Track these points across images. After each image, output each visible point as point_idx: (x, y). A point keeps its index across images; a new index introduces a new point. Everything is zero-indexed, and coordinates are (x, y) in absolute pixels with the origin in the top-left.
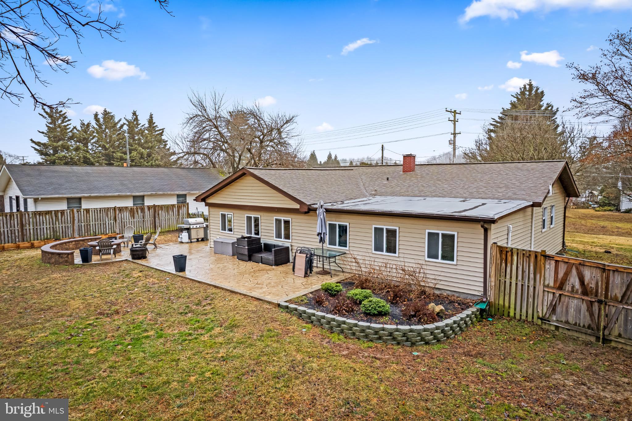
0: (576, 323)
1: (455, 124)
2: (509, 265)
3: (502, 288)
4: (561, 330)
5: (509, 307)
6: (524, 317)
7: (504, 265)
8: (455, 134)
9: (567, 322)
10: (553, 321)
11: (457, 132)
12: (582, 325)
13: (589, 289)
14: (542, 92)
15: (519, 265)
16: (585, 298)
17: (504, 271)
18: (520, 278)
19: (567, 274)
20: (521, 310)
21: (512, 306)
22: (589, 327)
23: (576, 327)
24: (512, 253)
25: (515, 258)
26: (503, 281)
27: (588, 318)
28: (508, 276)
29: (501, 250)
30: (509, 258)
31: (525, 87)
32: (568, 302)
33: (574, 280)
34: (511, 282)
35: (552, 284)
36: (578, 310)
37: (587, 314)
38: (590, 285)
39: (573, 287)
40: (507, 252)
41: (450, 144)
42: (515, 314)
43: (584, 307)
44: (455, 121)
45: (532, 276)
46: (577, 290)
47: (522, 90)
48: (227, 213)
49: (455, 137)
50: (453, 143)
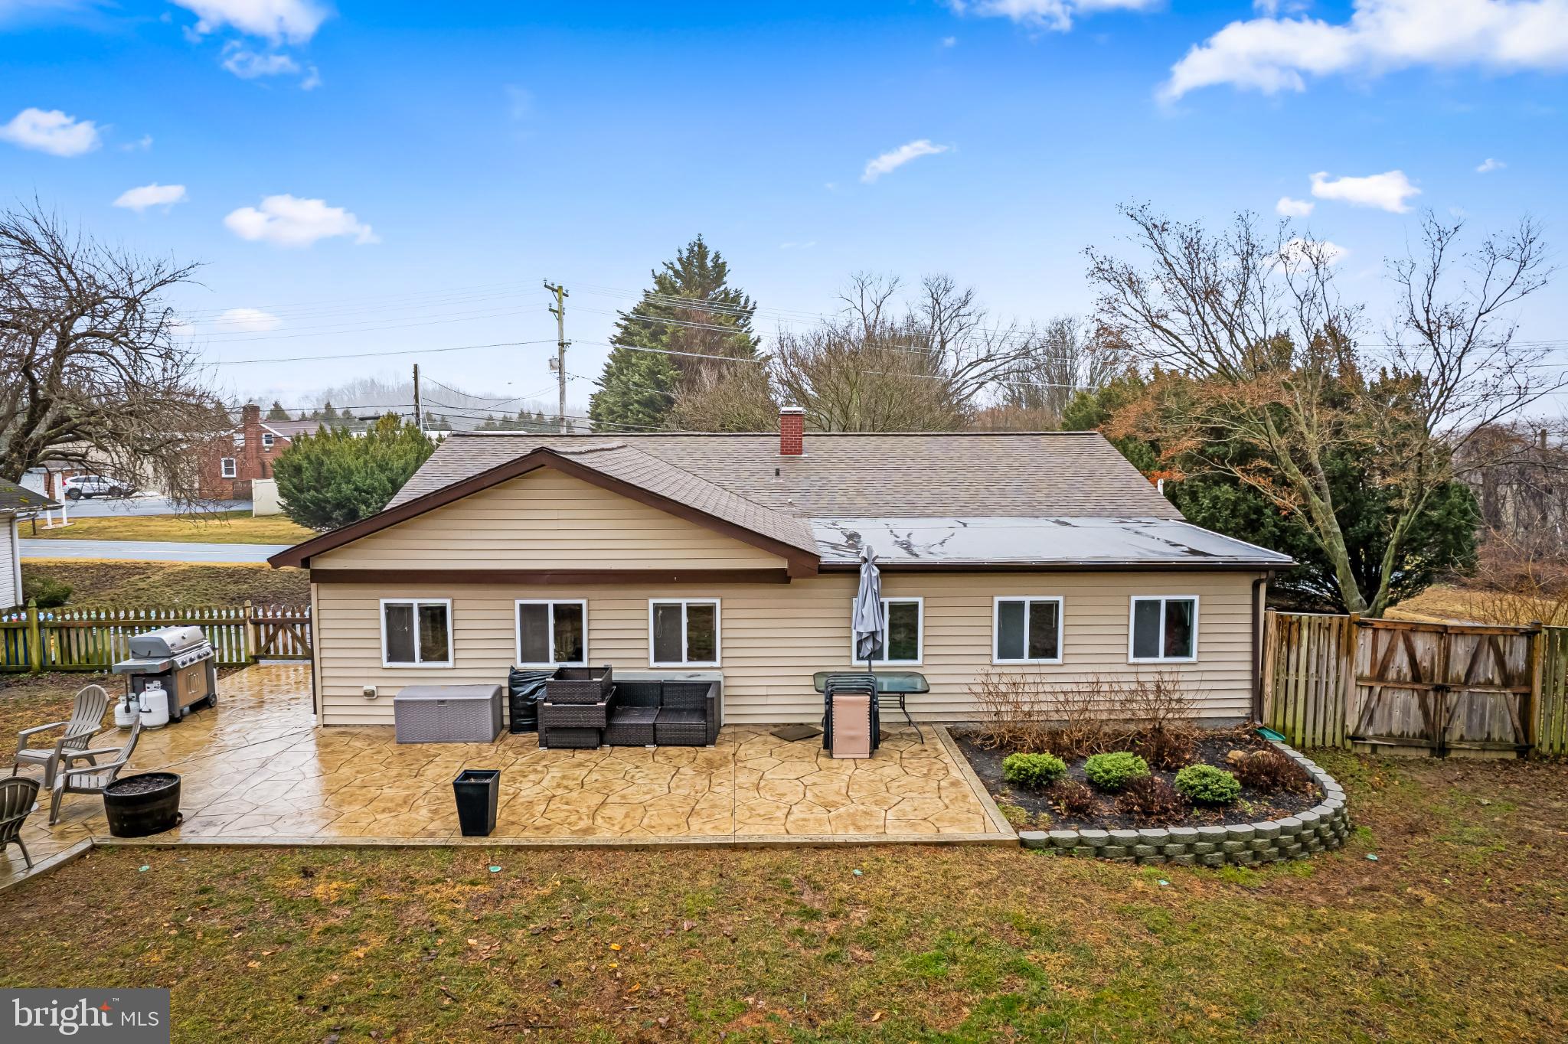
0: (1403, 733)
1: (560, 320)
2: (1294, 648)
3: (1282, 695)
4: (1379, 750)
5: (1294, 729)
6: (1319, 743)
7: (1284, 649)
8: (562, 345)
9: (1390, 735)
10: (1371, 738)
11: (566, 340)
12: (1411, 734)
13: (1422, 671)
14: (725, 263)
15: (1312, 646)
16: (1417, 686)
17: (1285, 661)
18: (1313, 670)
19: (1391, 650)
20: (1314, 729)
21: (1299, 725)
22: (1423, 735)
23: (1403, 741)
24: (1300, 625)
25: (1305, 633)
26: (1282, 680)
27: (1421, 720)
28: (1292, 671)
29: (1280, 621)
30: (1295, 635)
32: (1392, 698)
33: (1401, 660)
34: (1297, 681)
35: (1367, 673)
36: (1406, 711)
37: (1419, 713)
38: (1424, 664)
39: (1399, 672)
40: (1291, 624)
42: (1304, 739)
43: (1415, 701)
44: (559, 313)
45: (1333, 663)
46: (1406, 675)
47: (686, 255)
48: (416, 599)
49: (562, 352)
50: (559, 366)
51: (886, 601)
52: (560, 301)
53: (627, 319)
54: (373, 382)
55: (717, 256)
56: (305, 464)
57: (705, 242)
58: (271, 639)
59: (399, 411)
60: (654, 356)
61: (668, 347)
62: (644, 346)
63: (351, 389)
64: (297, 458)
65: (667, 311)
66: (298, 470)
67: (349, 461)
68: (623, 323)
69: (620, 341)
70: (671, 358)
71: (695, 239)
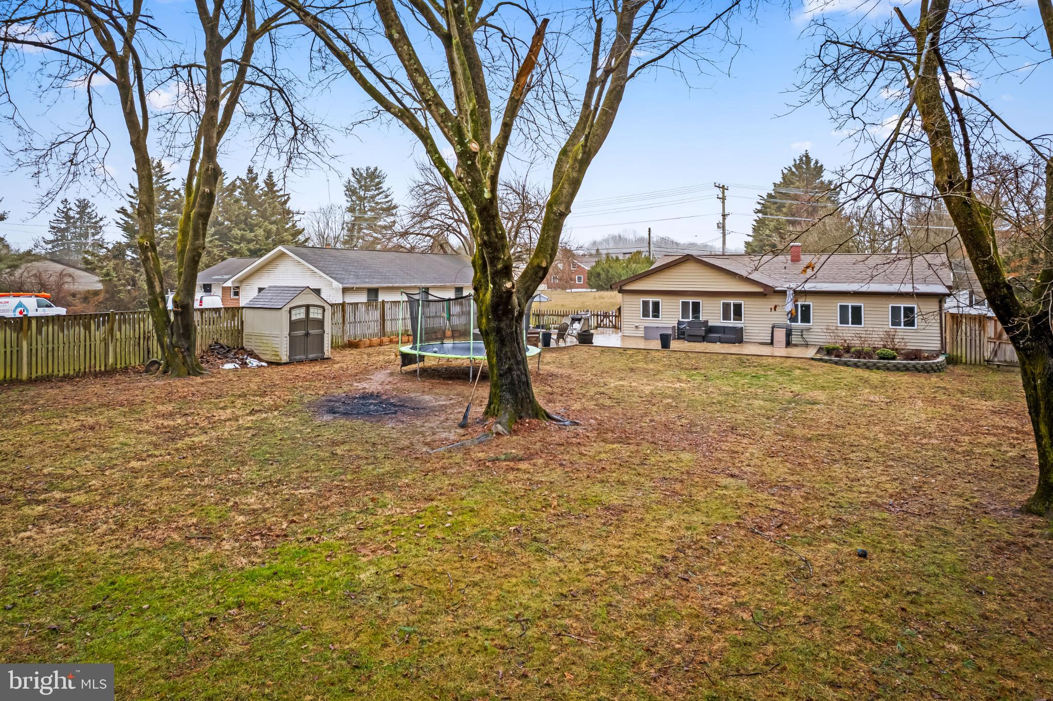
0: (1011, 361)
1: (723, 203)
2: (959, 326)
3: (955, 343)
4: (1000, 367)
5: (961, 356)
6: (973, 362)
7: (955, 326)
8: (724, 216)
9: (1005, 361)
10: (996, 362)
11: (726, 212)
14: (822, 166)
15: (967, 326)
17: (956, 330)
18: (968, 334)
20: (971, 357)
21: (964, 355)
23: (1011, 364)
24: (961, 317)
25: (964, 320)
26: (955, 338)
28: (959, 334)
29: (953, 316)
30: (959, 321)
31: (801, 160)
32: (1004, 347)
34: (961, 339)
35: (993, 337)
40: (958, 317)
41: (719, 227)
42: (966, 360)
44: (723, 199)
45: (977, 332)
47: (798, 162)
48: (651, 299)
49: (724, 219)
50: (722, 226)
51: (799, 303)
52: (723, 193)
53: (764, 199)
54: (620, 236)
55: (817, 162)
56: (601, 272)
57: (810, 155)
58: (602, 321)
59: (642, 250)
60: (778, 220)
61: (786, 215)
62: (771, 215)
63: (606, 241)
64: (599, 270)
65: (787, 196)
66: (599, 275)
67: (620, 271)
68: (762, 202)
69: (759, 211)
70: (787, 220)
71: (804, 153)
